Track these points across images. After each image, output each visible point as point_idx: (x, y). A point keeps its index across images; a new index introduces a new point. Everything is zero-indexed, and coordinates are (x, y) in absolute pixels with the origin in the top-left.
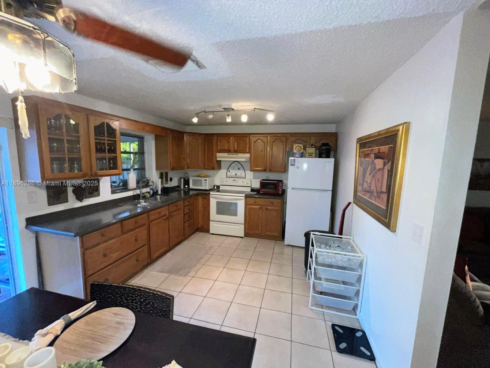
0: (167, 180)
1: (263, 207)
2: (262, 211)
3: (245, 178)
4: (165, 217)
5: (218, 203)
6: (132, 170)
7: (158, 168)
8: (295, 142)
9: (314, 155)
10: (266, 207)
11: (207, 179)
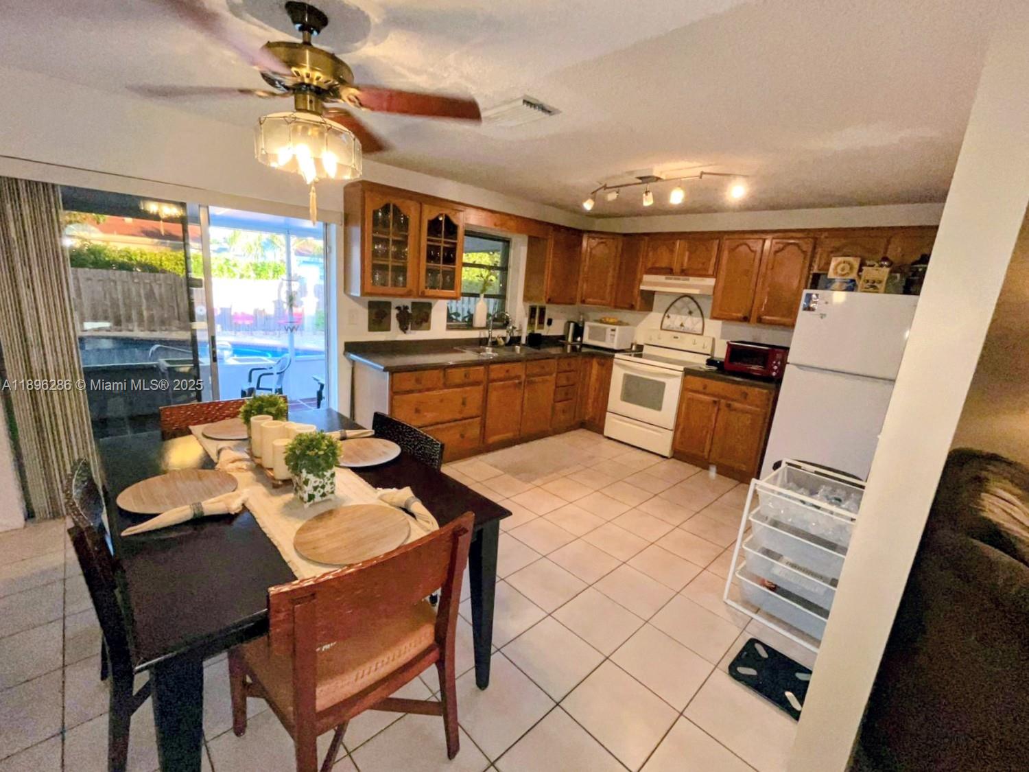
0: (541, 322)
1: (722, 401)
2: (719, 410)
3: (702, 334)
4: (517, 381)
5: (628, 378)
6: (482, 296)
7: (526, 298)
8: (837, 251)
9: (882, 287)
10: (729, 402)
11: (617, 328)
